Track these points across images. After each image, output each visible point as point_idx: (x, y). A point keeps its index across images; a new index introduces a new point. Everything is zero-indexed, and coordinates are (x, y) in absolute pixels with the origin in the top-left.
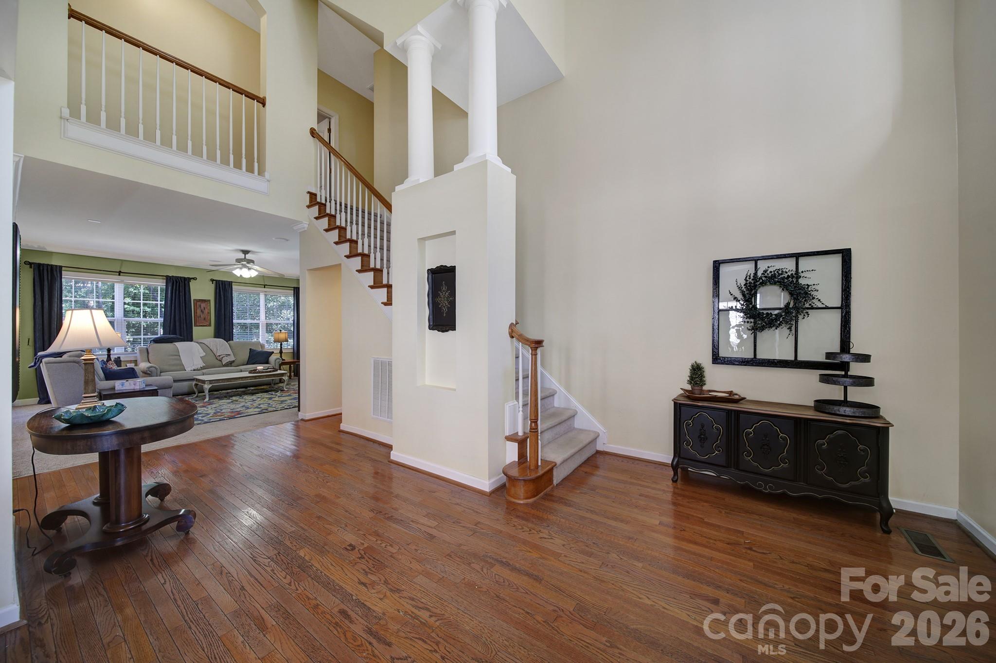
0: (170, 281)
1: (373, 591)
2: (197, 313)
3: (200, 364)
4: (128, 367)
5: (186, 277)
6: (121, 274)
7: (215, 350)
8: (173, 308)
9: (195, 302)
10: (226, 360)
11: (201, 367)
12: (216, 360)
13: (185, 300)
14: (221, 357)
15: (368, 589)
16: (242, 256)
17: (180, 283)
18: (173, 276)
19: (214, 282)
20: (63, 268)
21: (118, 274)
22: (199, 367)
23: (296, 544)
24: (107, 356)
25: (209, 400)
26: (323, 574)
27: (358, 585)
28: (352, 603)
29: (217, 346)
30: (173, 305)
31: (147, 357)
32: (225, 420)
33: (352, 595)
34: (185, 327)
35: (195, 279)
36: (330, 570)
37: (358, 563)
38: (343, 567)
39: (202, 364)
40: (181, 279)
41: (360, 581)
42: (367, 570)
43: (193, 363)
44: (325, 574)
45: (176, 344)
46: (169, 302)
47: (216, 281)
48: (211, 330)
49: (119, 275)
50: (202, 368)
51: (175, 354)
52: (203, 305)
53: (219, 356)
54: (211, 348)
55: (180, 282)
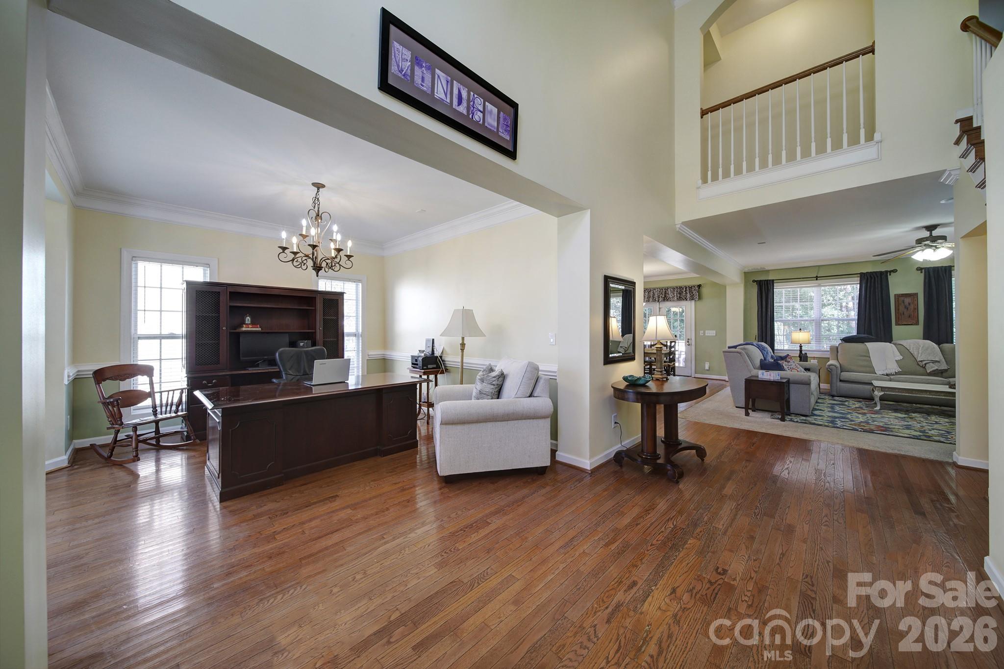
0: (864, 278)
1: (667, 600)
2: (898, 310)
3: (894, 368)
4: (812, 362)
5: (883, 270)
6: (818, 279)
7: (915, 354)
8: (867, 306)
9: (896, 297)
10: (931, 368)
11: (895, 372)
12: (918, 367)
13: (882, 297)
14: (924, 363)
15: (669, 595)
16: (926, 234)
17: (875, 278)
18: (867, 272)
19: (923, 270)
20: (775, 281)
21: (815, 279)
22: (893, 371)
23: (700, 536)
24: (799, 352)
25: (880, 409)
26: (673, 561)
27: (670, 587)
28: (647, 587)
29: (919, 349)
30: (867, 303)
31: (836, 355)
32: (857, 430)
33: (656, 586)
34: (882, 326)
35: (895, 271)
36: (680, 564)
37: (701, 581)
38: (689, 572)
39: (898, 369)
40: (876, 274)
41: (677, 588)
42: (695, 591)
43: (886, 367)
44: (673, 562)
45: (867, 344)
46: (863, 300)
47: (925, 268)
48: (919, 329)
49: (817, 280)
50: (896, 374)
51: (865, 354)
52: (907, 300)
53: (922, 361)
54: (910, 351)
55: (875, 276)
